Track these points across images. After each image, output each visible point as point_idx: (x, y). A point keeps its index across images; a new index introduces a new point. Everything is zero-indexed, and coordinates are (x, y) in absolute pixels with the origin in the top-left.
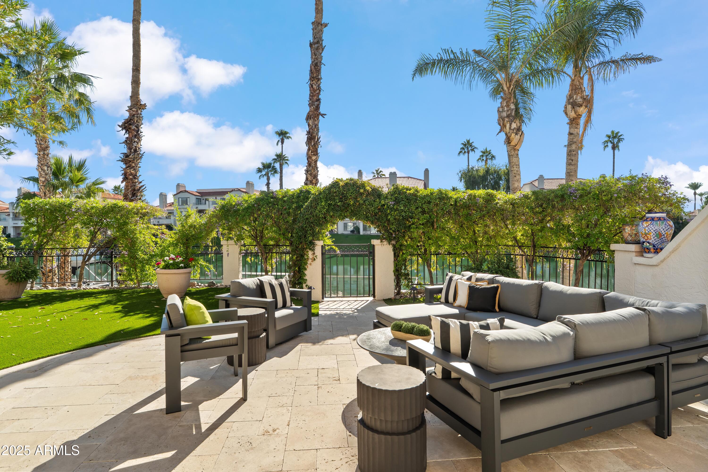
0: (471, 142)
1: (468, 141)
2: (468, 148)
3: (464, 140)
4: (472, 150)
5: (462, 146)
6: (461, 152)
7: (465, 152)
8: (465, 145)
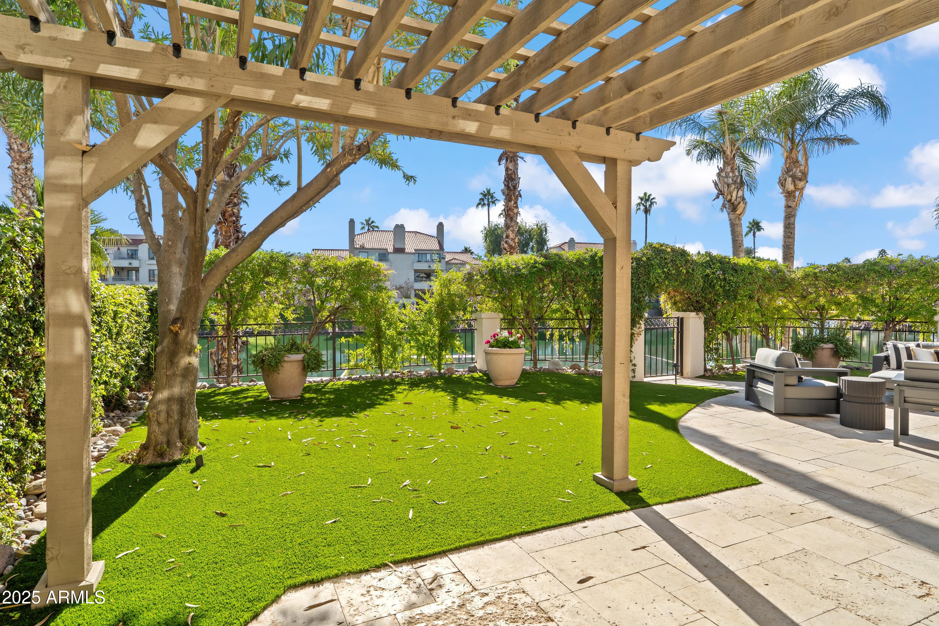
0: (491, 192)
1: (489, 191)
2: (488, 200)
3: (483, 189)
4: (493, 202)
5: (481, 196)
6: (479, 204)
7: (484, 204)
8: (485, 195)
